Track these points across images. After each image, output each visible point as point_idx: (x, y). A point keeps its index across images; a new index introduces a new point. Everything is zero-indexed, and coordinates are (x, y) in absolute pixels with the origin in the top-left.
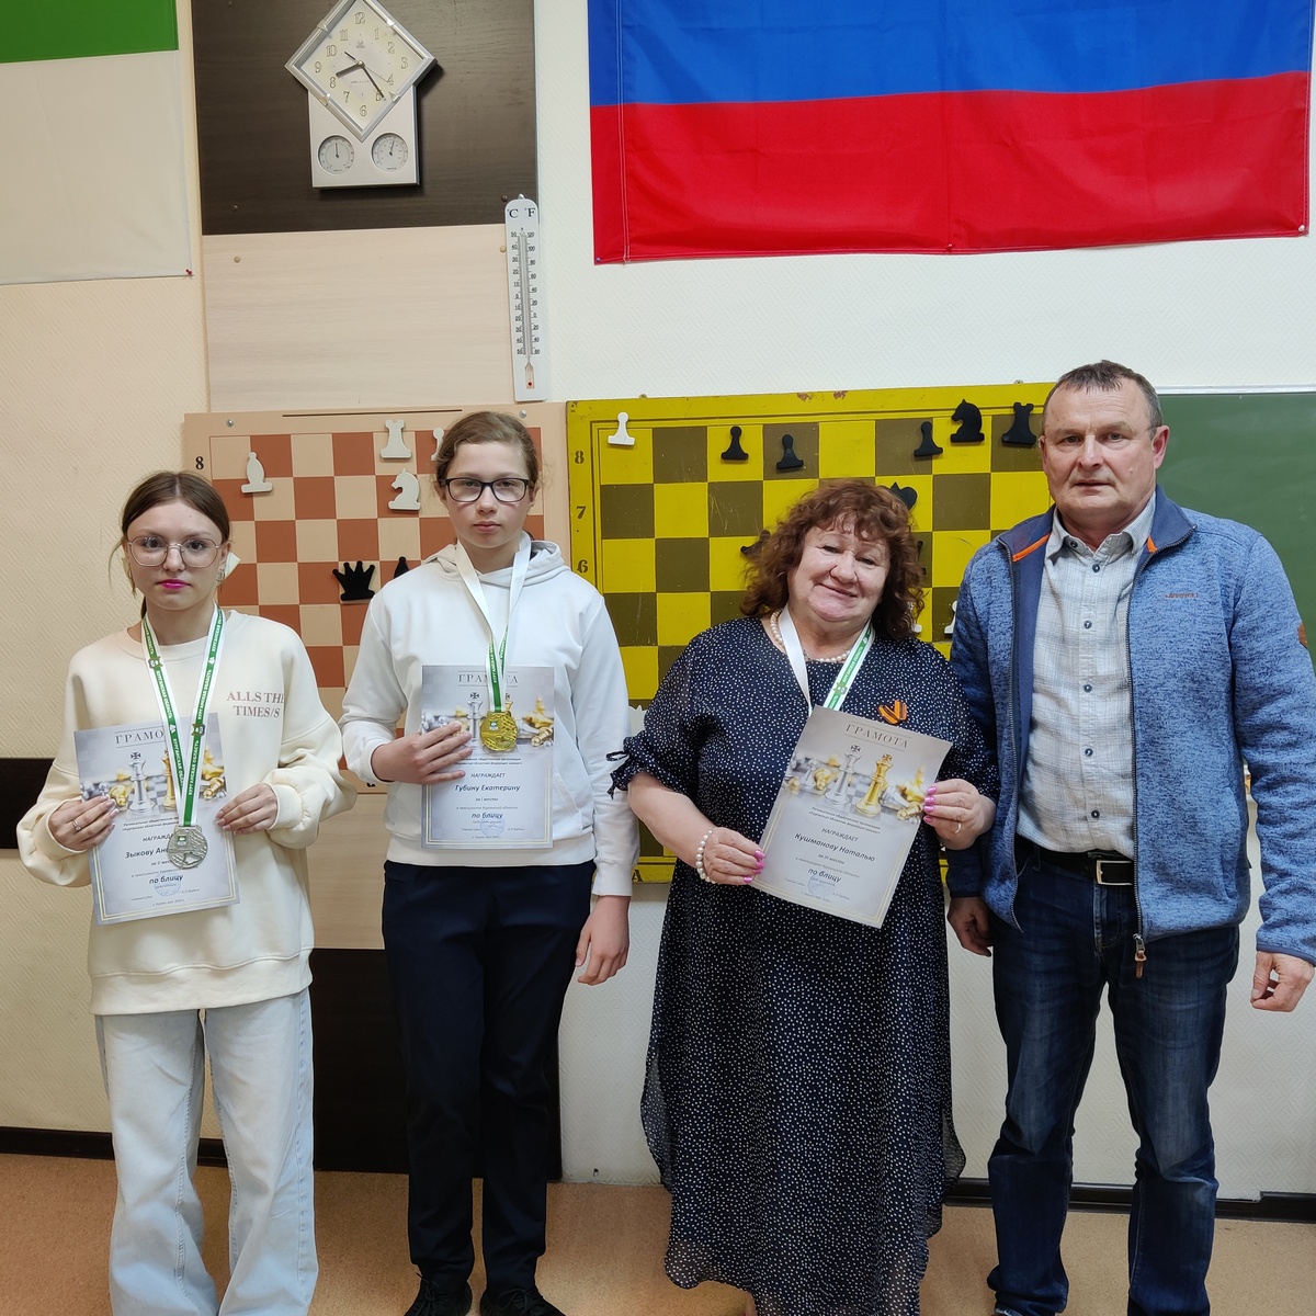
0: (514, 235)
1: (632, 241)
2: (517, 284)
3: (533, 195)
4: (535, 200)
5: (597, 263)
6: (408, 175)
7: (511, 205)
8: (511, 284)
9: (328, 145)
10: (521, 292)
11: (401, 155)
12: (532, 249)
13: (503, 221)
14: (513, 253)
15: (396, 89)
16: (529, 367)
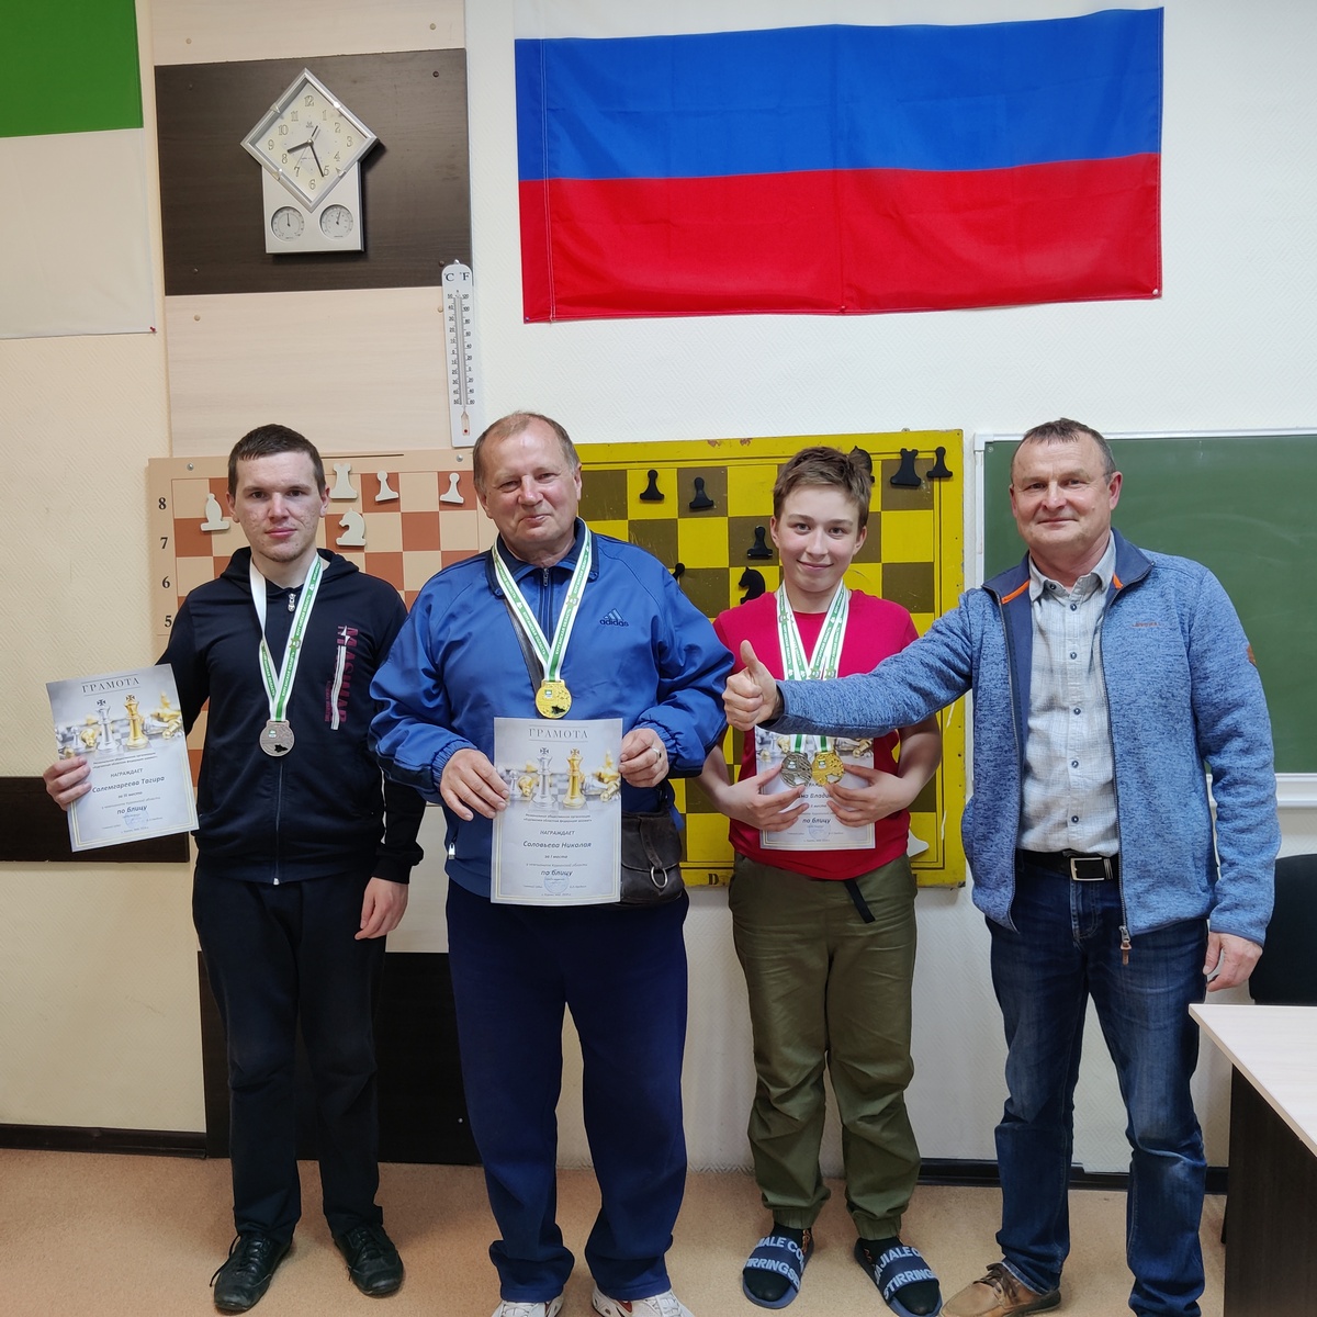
0: (450, 296)
1: (558, 302)
2: (453, 341)
3: (467, 260)
4: (470, 265)
5: (526, 322)
6: (353, 242)
7: (447, 270)
8: (448, 341)
9: (280, 215)
10: (457, 348)
11: (346, 224)
12: (467, 309)
13: (441, 284)
14: (449, 313)
15: (342, 166)
16: (465, 416)
